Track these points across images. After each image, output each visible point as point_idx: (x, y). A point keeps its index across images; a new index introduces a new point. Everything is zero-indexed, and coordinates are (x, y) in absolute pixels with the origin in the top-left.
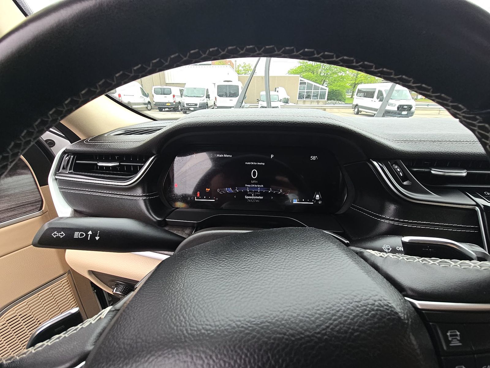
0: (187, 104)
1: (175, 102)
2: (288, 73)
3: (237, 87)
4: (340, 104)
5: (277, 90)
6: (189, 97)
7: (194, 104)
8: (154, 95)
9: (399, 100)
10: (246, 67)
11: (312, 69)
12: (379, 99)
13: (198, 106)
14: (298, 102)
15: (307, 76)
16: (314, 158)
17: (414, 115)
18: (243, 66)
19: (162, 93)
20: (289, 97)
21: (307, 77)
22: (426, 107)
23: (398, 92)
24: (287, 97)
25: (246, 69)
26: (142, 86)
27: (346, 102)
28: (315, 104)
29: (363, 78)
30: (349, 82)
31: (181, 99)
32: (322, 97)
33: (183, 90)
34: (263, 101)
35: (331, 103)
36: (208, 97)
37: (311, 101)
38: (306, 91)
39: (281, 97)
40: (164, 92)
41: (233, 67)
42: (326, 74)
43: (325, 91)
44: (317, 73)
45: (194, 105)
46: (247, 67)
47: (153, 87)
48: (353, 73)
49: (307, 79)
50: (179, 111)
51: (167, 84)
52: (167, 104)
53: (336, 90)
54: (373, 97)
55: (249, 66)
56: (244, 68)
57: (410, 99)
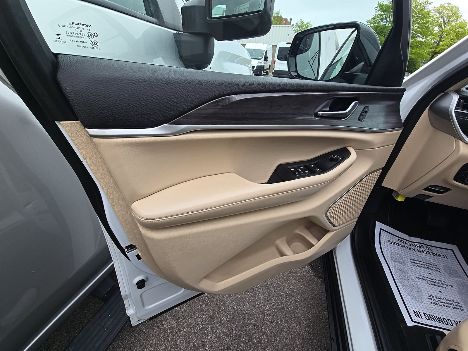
30: (428, 50)
36: (266, 59)
48: (435, 40)
55: (306, 26)
56: (301, 28)
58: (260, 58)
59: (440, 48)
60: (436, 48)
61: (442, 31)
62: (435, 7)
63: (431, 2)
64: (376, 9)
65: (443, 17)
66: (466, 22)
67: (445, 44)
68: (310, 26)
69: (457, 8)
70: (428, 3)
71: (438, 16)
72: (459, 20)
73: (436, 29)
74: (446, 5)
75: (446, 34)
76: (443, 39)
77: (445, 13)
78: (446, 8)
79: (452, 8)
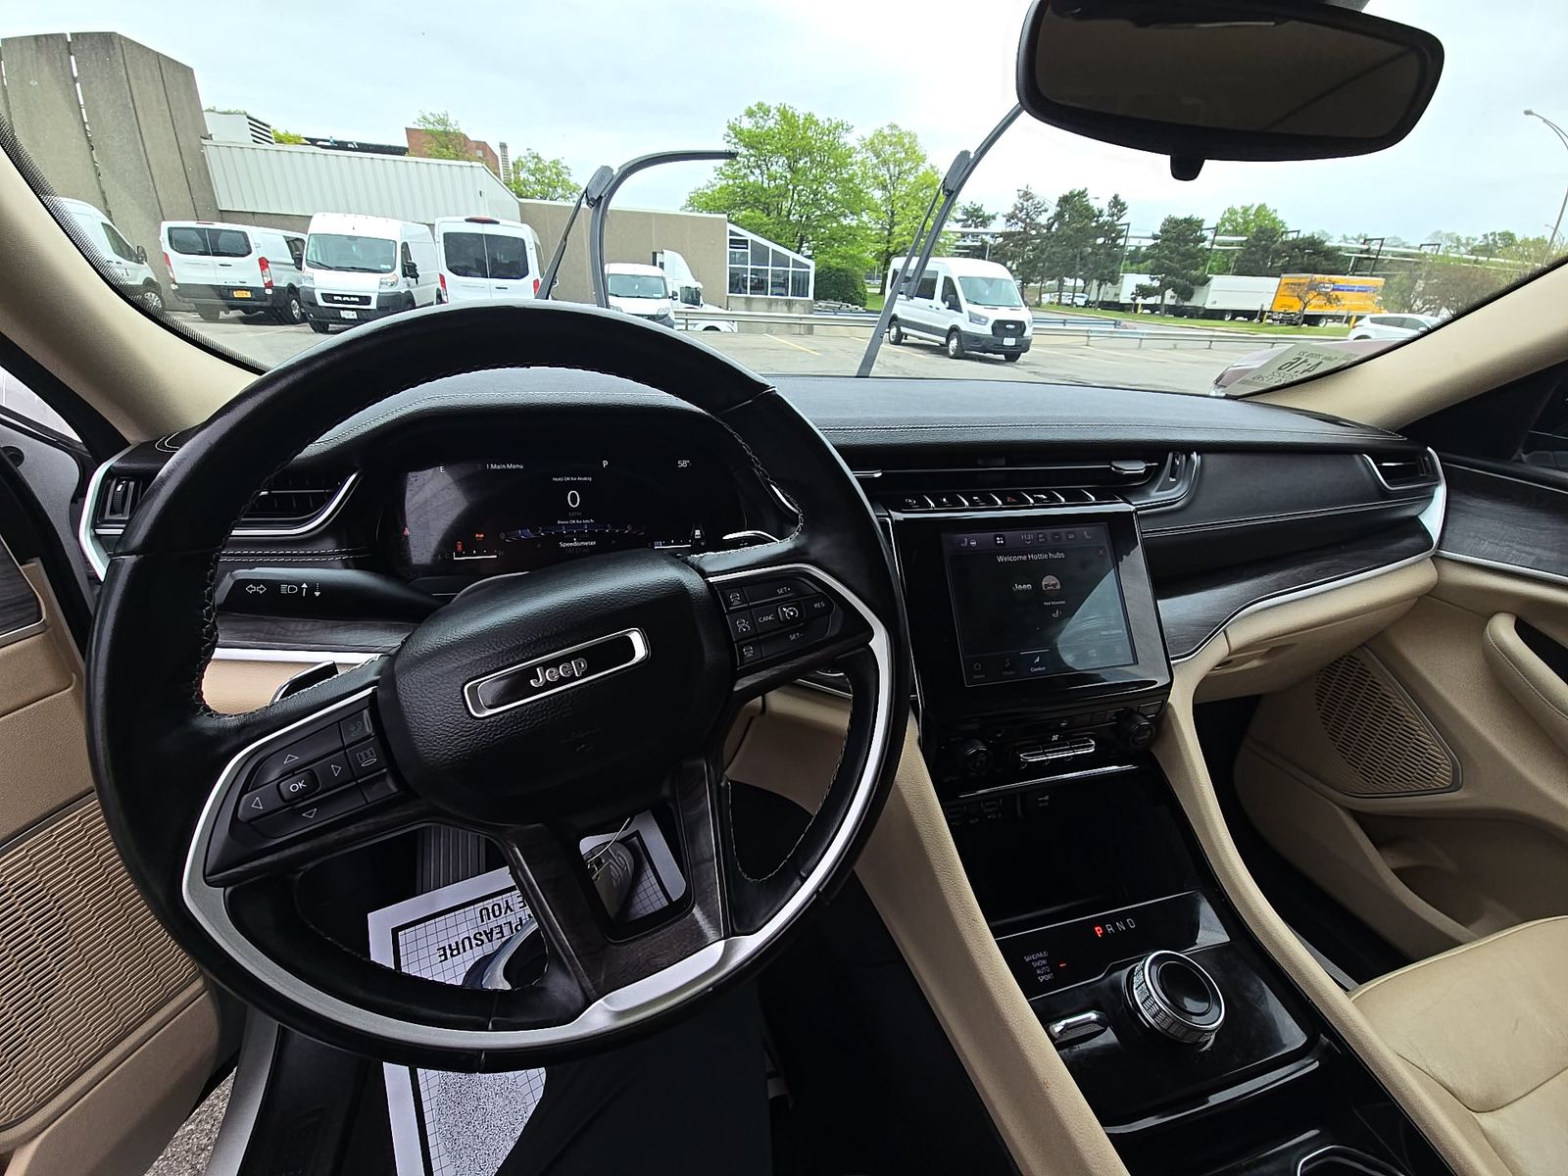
0: (327, 297)
1: (269, 285)
2: (691, 202)
3: (519, 243)
4: (851, 311)
5: (659, 259)
6: (331, 268)
7: (354, 296)
8: (173, 254)
9: (995, 307)
11: (763, 200)
12: (947, 303)
13: (373, 306)
14: (730, 302)
15: (749, 221)
16: (683, 464)
17: (1031, 348)
18: (532, 167)
19: (206, 246)
20: (699, 285)
21: (750, 225)
22: (1061, 326)
23: (990, 285)
24: (694, 284)
25: (546, 181)
26: (111, 220)
27: (867, 307)
28: (780, 312)
29: (907, 238)
30: (872, 247)
31: (298, 274)
32: (800, 288)
33: (301, 240)
34: (617, 296)
35: (826, 307)
36: (410, 271)
37: (769, 299)
38: (749, 267)
39: (674, 286)
40: (215, 243)
42: (804, 219)
43: (806, 270)
44: (779, 214)
45: (357, 299)
47: (163, 223)
48: (880, 222)
49: (750, 231)
50: (293, 322)
51: (225, 215)
52: (237, 294)
53: (838, 269)
54: (931, 297)
57: (1018, 304)
58: (383, 266)
59: (896, 241)
60: (888, 242)
61: (889, 200)
62: (864, 139)
63: (851, 124)
64: (729, 139)
65: (885, 163)
66: (936, 169)
67: (905, 229)
68: (566, 170)
69: (913, 137)
70: (845, 126)
71: (875, 161)
72: (922, 170)
73: (878, 195)
74: (887, 131)
75: (900, 205)
76: (896, 219)
77: (889, 152)
78: (889, 139)
79: (901, 136)
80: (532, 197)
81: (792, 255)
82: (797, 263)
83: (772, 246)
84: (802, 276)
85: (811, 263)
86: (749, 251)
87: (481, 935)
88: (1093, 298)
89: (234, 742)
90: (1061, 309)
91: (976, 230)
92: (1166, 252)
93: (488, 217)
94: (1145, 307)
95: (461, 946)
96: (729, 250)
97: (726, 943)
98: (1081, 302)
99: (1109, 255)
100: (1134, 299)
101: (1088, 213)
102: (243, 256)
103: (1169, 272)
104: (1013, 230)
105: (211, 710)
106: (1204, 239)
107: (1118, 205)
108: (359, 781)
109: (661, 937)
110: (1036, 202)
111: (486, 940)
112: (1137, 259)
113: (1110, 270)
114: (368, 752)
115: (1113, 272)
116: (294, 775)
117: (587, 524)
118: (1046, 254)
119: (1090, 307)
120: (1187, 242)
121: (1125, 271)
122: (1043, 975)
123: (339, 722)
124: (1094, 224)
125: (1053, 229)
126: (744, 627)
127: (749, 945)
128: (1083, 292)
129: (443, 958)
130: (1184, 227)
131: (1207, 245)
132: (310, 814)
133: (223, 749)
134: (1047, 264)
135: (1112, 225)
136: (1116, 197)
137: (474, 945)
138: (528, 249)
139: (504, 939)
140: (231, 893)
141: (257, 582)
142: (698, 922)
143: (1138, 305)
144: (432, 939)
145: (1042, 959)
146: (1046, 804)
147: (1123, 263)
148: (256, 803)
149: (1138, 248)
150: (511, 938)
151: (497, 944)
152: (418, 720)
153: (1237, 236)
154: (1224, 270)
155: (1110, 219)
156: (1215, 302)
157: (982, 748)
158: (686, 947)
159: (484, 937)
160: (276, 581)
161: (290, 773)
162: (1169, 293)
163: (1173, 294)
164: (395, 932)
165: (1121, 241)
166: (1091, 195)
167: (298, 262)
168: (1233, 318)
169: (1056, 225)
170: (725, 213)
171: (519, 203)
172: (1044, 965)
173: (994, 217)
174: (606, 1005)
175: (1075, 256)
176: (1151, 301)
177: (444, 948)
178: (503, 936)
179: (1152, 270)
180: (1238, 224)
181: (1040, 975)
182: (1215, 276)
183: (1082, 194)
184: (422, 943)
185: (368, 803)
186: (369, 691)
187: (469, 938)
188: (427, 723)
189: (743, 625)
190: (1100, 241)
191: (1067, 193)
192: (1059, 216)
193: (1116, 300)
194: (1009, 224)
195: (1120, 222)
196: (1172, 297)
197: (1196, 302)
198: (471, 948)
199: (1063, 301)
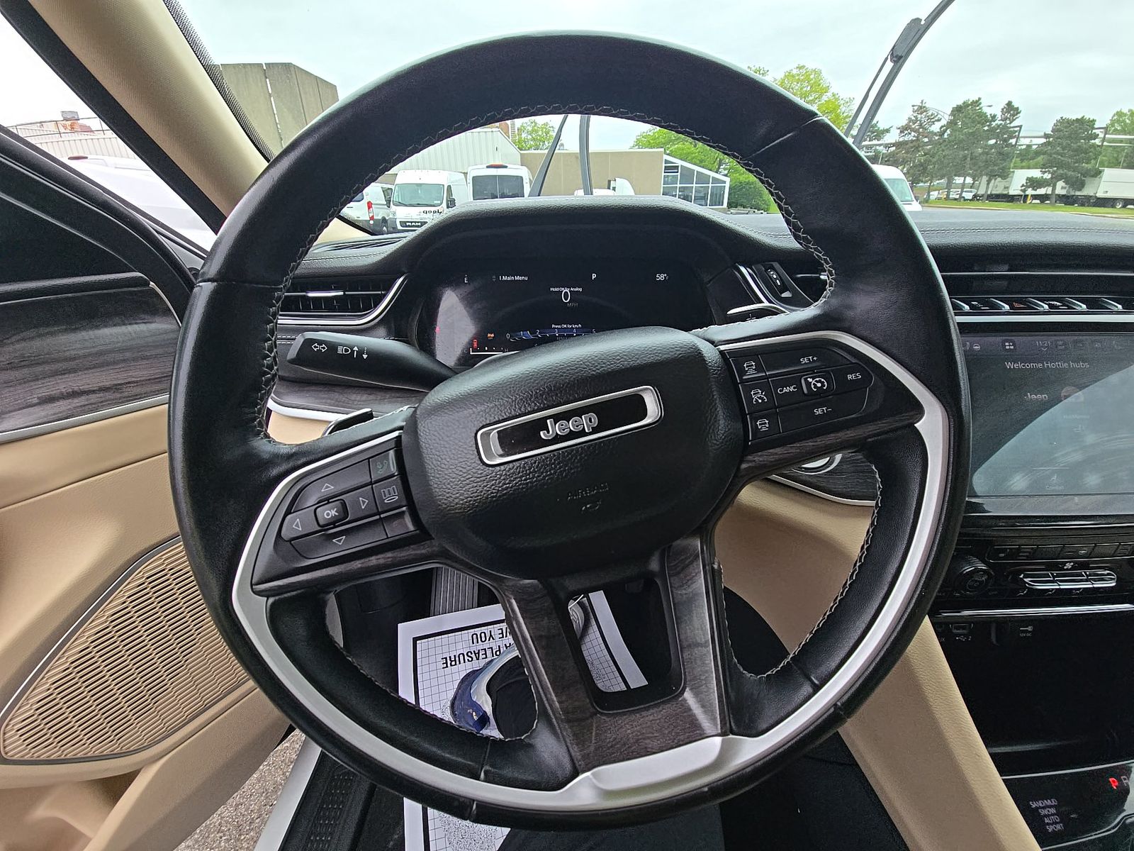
0: (403, 224)
1: (372, 218)
2: (638, 144)
3: (520, 179)
5: (613, 184)
6: (406, 206)
7: (416, 222)
10: (537, 131)
15: (681, 151)
16: (661, 277)
18: (530, 129)
21: (681, 154)
25: (539, 138)
31: (388, 210)
32: (717, 199)
33: (392, 189)
35: (737, 213)
36: (451, 203)
38: (678, 186)
41: (507, 133)
43: (723, 185)
45: (418, 224)
46: (540, 133)
49: (681, 159)
55: (544, 130)
56: (533, 135)
57: (910, 199)
58: (436, 202)
63: (766, 69)
68: (551, 129)
69: (817, 73)
70: (761, 72)
72: (825, 98)
77: (797, 88)
78: (797, 78)
79: (807, 75)
80: (529, 149)
81: (712, 174)
82: (715, 180)
83: (697, 168)
84: (718, 191)
85: (727, 180)
86: (679, 174)
87: (472, 654)
88: (981, 192)
89: (284, 467)
90: (949, 204)
91: (871, 143)
92: (1058, 148)
93: (501, 163)
94: (1035, 197)
95: (457, 659)
96: (663, 174)
97: (723, 741)
98: (969, 196)
99: (1001, 154)
100: (1024, 191)
101: (984, 119)
102: (359, 201)
103: (1060, 165)
104: (906, 139)
105: (269, 437)
106: (1096, 136)
107: (1011, 110)
108: (382, 516)
109: (651, 718)
110: (930, 114)
111: (474, 658)
112: (1027, 157)
113: (1001, 166)
114: (391, 489)
115: (1003, 169)
116: (329, 503)
117: (576, 328)
118: (937, 157)
119: (978, 200)
120: (1078, 139)
121: (1016, 167)
122: (1052, 824)
123: (369, 458)
124: (986, 128)
125: (946, 136)
126: (760, 398)
127: (752, 749)
128: (971, 187)
129: (445, 665)
130: (1076, 127)
131: (1097, 142)
132: (339, 541)
133: (275, 472)
134: (936, 166)
135: (1005, 127)
136: (1009, 104)
137: (466, 661)
138: (524, 183)
139: (487, 660)
140: (273, 604)
141: (320, 342)
142: (690, 710)
143: (1028, 195)
144: (439, 650)
145: (1050, 807)
146: (1029, 635)
147: (1013, 161)
148: (296, 525)
149: (1029, 146)
150: (492, 661)
151: (482, 663)
152: (434, 462)
153: (1125, 135)
154: (1115, 164)
155: (1003, 123)
156: (1107, 192)
157: (982, 566)
158: (677, 734)
159: (473, 656)
160: (335, 342)
161: (327, 500)
162: (1060, 184)
163: (1064, 184)
164: (415, 640)
165: (1013, 141)
166: (984, 103)
167: (388, 202)
168: (1124, 206)
169: (948, 132)
170: (662, 148)
171: (521, 154)
172: (1053, 815)
173: (888, 131)
174: (594, 780)
175: (965, 157)
176: (1041, 191)
177: (446, 658)
178: (486, 657)
179: (1044, 165)
180: (1126, 124)
181: (1048, 824)
182: (1106, 169)
183: (977, 103)
184: (432, 652)
185: (388, 538)
186: (396, 434)
187: (463, 654)
188: (443, 466)
189: (758, 396)
190: (992, 142)
191: (960, 103)
192: (951, 124)
193: (1006, 192)
194: (903, 134)
195: (1012, 125)
196: (1062, 188)
197: (1088, 191)
198: (465, 662)
199: (951, 196)
